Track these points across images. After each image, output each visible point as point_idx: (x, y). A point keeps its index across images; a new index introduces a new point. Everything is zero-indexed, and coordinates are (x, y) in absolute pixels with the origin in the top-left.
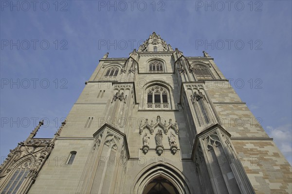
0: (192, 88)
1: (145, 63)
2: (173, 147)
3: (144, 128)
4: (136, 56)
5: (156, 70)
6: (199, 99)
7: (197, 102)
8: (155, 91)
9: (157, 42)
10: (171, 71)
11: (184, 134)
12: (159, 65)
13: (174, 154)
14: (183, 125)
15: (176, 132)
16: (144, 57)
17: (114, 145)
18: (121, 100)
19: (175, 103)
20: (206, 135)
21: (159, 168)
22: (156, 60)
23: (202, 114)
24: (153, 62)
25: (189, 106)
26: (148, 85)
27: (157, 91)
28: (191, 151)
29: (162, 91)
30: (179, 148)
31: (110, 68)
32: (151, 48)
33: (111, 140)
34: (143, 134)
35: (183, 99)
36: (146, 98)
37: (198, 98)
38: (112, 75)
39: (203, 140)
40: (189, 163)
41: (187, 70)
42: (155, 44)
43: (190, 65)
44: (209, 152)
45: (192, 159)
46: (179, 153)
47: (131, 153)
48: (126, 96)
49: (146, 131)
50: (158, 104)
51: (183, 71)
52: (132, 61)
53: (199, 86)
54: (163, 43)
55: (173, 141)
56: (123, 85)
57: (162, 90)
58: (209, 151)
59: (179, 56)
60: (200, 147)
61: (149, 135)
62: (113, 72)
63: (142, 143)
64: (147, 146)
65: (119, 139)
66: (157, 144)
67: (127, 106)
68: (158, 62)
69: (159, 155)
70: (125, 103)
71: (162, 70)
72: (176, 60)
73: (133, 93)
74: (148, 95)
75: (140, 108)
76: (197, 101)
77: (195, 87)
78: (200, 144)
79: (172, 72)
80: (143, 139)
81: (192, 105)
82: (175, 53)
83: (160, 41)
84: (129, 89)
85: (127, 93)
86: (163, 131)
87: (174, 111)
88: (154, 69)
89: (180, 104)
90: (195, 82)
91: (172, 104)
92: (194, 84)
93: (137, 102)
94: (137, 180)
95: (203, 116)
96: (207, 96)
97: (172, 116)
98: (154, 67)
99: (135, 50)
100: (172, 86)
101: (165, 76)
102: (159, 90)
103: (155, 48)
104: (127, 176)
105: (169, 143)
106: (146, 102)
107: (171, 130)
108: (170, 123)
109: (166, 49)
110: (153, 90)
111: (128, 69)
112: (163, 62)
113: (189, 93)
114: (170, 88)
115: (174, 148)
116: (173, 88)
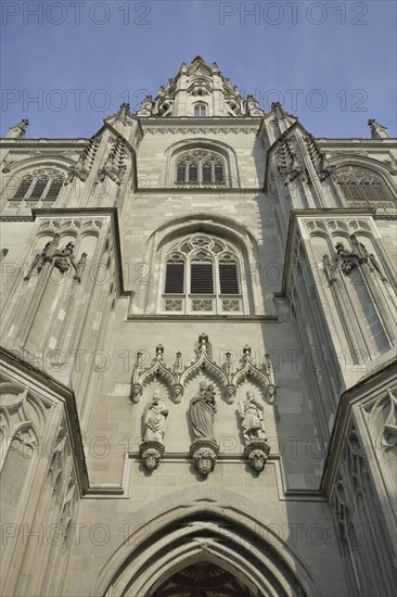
0: (330, 231)
1: (161, 156)
2: (254, 446)
3: (148, 380)
4: (129, 128)
5: (200, 179)
6: (354, 267)
7: (347, 280)
8: (194, 252)
9: (207, 87)
10: (254, 182)
11: (294, 403)
12: (213, 163)
13: (256, 472)
14: (293, 371)
15: (266, 396)
16: (158, 135)
17: (26, 429)
18: (62, 271)
19: (264, 293)
20: (377, 393)
21: (198, 526)
22: (200, 145)
23: (363, 320)
24: (191, 152)
25: (315, 296)
26: (169, 230)
27: (202, 254)
28: (322, 464)
29: (221, 255)
30: (274, 451)
31: (31, 171)
32: (185, 105)
33: (14, 410)
34: (144, 399)
35: (295, 273)
36: (160, 277)
37: (352, 262)
38: (36, 195)
39: (368, 410)
40: (314, 508)
41: (313, 172)
42: (200, 93)
43: (322, 156)
44: (391, 454)
45: (323, 493)
46: (275, 471)
47: (94, 470)
48: (84, 255)
49: (157, 389)
50: (202, 298)
51: (296, 176)
52: (110, 140)
53: (353, 224)
54: (227, 92)
55: (255, 425)
56: (74, 218)
57: (218, 248)
58: (388, 449)
59: (283, 126)
60: (355, 439)
61: (165, 404)
62: (40, 187)
63: (138, 432)
64: (156, 445)
65: (48, 407)
66: (193, 436)
67: (86, 291)
68: (210, 153)
69: (203, 476)
70: (77, 279)
71: (220, 178)
72: (272, 140)
73: (112, 253)
74: (168, 266)
75: (137, 311)
76: (347, 273)
77: (338, 228)
78: (354, 427)
79: (257, 186)
80: (143, 418)
81: (328, 291)
82: (272, 118)
83: (217, 82)
84: (94, 234)
85: (87, 247)
86: (216, 390)
87: (263, 319)
88: (194, 176)
89: (283, 295)
90: (340, 210)
91: (255, 295)
92: (335, 218)
93: (126, 288)
94: (111, 574)
95: (366, 328)
96: (383, 259)
97: (252, 337)
98: (194, 171)
99: (126, 106)
100: (257, 234)
101: (232, 199)
102: (209, 247)
103: (201, 106)
104: (74, 558)
105: (241, 436)
106: (161, 290)
107: (248, 387)
108: (244, 361)
109: (239, 112)
110: (187, 248)
111: (97, 167)
112: (226, 155)
113: (317, 249)
114: (247, 241)
115: (259, 452)
116: (260, 242)
